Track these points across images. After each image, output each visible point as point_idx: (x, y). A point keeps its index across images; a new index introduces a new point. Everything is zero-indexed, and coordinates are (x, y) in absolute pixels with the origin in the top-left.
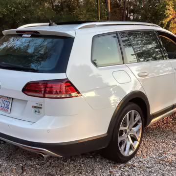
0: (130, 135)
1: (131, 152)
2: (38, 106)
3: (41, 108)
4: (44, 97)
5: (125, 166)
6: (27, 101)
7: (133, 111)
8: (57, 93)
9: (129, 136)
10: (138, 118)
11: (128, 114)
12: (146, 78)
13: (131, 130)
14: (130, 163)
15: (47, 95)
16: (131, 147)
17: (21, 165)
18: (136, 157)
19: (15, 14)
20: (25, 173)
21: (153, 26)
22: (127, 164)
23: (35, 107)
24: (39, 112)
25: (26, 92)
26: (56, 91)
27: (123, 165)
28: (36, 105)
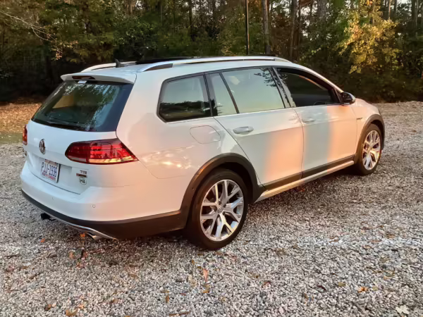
0: (224, 214)
1: (226, 236)
2: (82, 174)
3: (85, 176)
4: (88, 163)
5: (214, 255)
6: (71, 167)
7: (225, 181)
8: (106, 157)
9: (221, 215)
10: (236, 190)
11: (216, 185)
12: (250, 134)
13: (225, 206)
14: (222, 250)
15: (91, 161)
16: (225, 230)
17: (83, 248)
18: (234, 243)
19: (136, 44)
20: (83, 259)
21: (274, 60)
22: (219, 251)
23: (80, 175)
24: (84, 182)
25: (70, 157)
26: (106, 155)
27: (211, 253)
28: (80, 173)
